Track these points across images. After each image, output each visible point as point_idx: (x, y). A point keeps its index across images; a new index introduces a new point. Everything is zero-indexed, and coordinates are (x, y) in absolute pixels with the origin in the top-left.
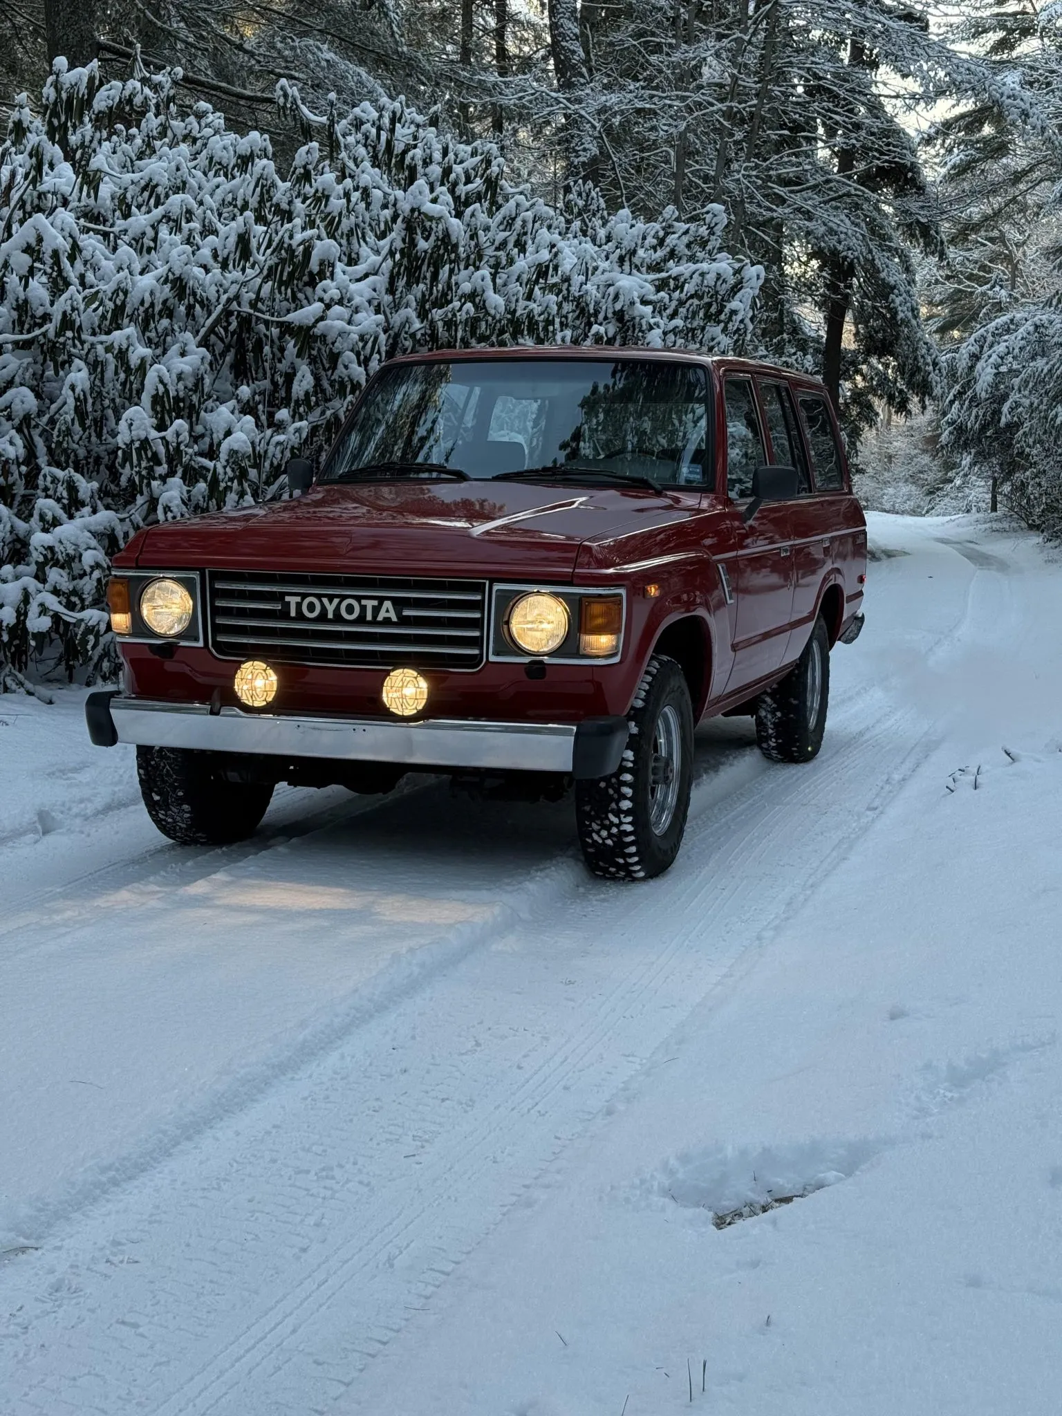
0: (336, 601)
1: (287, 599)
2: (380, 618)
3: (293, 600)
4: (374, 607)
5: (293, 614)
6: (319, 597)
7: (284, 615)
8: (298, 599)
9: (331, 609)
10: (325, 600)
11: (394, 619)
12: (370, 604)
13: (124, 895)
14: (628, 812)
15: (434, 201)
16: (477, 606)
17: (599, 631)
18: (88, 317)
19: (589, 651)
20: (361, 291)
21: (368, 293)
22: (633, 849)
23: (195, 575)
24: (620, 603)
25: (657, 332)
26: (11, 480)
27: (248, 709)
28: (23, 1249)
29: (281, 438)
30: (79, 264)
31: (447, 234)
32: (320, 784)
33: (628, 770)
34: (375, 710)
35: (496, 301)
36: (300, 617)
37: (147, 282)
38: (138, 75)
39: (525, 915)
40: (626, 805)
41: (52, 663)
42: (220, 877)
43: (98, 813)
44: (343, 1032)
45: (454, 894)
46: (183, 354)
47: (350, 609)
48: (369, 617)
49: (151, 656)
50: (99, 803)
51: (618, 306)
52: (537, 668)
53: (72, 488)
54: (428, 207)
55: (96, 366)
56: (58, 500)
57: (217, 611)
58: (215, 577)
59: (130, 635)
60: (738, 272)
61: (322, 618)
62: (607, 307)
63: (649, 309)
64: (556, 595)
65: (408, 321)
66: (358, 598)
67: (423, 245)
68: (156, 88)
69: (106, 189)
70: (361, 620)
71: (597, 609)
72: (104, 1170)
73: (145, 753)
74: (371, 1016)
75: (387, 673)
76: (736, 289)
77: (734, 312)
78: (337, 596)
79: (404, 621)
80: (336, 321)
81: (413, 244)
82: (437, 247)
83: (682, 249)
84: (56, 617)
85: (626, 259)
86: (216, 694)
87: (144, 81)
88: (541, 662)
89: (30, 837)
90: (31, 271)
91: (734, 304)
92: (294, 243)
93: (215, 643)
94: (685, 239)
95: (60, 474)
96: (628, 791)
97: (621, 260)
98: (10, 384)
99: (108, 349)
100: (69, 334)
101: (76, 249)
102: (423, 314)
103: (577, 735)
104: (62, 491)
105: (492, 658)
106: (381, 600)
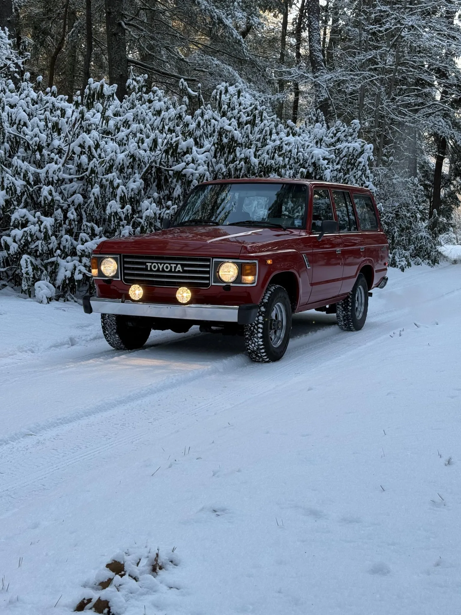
0: (163, 265)
1: (147, 264)
2: (177, 270)
3: (149, 264)
4: (175, 267)
5: (149, 269)
6: (157, 263)
7: (146, 270)
8: (151, 264)
9: (161, 267)
10: (159, 264)
11: (181, 271)
12: (173, 266)
13: (91, 361)
14: (261, 338)
15: (230, 125)
16: (208, 266)
17: (248, 275)
18: (100, 170)
19: (244, 282)
20: (201, 158)
21: (205, 159)
22: (263, 351)
23: (118, 256)
24: (256, 265)
25: (329, 170)
26: (72, 227)
27: (134, 301)
28: (31, 435)
29: (168, 211)
30: (99, 150)
31: (233, 137)
32: (163, 329)
33: (260, 323)
34: (174, 301)
35: (255, 161)
36: (151, 270)
37: (121, 156)
38: (131, 78)
39: (221, 370)
40: (260, 335)
41: (85, 292)
42: (123, 356)
43: (91, 340)
44: (144, 395)
45: (199, 363)
46: (134, 182)
47: (167, 267)
48: (173, 270)
49: (103, 283)
50: (92, 337)
51: (313, 161)
52: (228, 287)
53: (93, 229)
54: (227, 127)
55: (102, 186)
56: (88, 234)
57: (125, 268)
58: (125, 257)
59: (98, 276)
60: (363, 146)
61: (158, 270)
62: (310, 161)
63: (326, 162)
64: (233, 263)
65: (221, 168)
66: (170, 264)
67: (225, 140)
68: (138, 82)
69: (111, 123)
70: (170, 271)
71: (248, 267)
72: (58, 420)
73: (103, 316)
74: (155, 392)
75: (178, 289)
76: (362, 153)
77: (360, 162)
78: (163, 263)
79: (185, 271)
80: (190, 169)
81: (221, 140)
82: (230, 142)
83: (342, 137)
84: (84, 274)
85: (319, 142)
86: (123, 296)
87: (133, 79)
88: (229, 285)
89: (67, 346)
90: (82, 153)
91: (360, 159)
92: (173, 142)
93: (124, 279)
94: (344, 134)
95: (89, 224)
96: (260, 330)
97: (317, 143)
98: (74, 193)
99: (107, 180)
100: (93, 175)
101: (97, 146)
102: (226, 165)
103: (239, 309)
104: (89, 231)
105: (213, 284)
106: (177, 264)
